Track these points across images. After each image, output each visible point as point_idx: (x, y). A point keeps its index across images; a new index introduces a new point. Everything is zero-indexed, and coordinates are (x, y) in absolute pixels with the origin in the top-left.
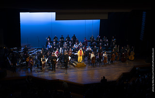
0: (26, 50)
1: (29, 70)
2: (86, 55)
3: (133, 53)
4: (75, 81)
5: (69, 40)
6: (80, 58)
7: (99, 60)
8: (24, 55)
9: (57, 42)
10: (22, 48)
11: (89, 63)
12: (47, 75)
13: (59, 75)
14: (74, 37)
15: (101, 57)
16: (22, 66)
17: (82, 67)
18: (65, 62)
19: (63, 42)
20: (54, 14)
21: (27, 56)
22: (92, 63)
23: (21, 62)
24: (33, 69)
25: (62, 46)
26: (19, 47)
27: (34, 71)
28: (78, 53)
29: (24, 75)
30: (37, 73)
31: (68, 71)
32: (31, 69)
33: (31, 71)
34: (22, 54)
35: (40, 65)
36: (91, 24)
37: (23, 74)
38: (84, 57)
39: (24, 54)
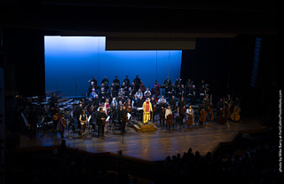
0: (53, 101)
1: (59, 136)
2: (158, 111)
3: (237, 109)
4: (138, 156)
5: (128, 85)
7: (179, 120)
8: (50, 110)
9: (106, 88)
10: (47, 98)
11: (162, 125)
12: (89, 144)
13: (110, 145)
14: (138, 80)
15: (183, 114)
16: (46, 128)
17: (150, 131)
19: (117, 88)
20: (103, 39)
21: (55, 111)
22: (168, 125)
23: (45, 121)
24: (66, 134)
25: (116, 95)
26: (42, 95)
27: (68, 137)
28: (144, 108)
29: (50, 143)
30: (73, 141)
31: (125, 138)
32: (62, 133)
33: (63, 137)
34: (46, 108)
35: (77, 127)
36: (166, 58)
37: (47, 141)
39: (51, 107)
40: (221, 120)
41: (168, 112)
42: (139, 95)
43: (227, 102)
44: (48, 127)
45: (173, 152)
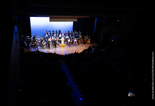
4: (60, 54)
6: (63, 42)
9: (50, 33)
12: (46, 51)
14: (60, 31)
18: (55, 44)
19: (53, 34)
21: (35, 41)
23: (32, 44)
27: (39, 49)
29: (34, 51)
31: (56, 48)
32: (37, 47)
33: (37, 49)
37: (33, 50)
38: (64, 41)
41: (69, 41)
42: (60, 36)
43: (86, 37)
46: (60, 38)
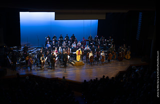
0: (26, 49)
1: (29, 69)
4: (74, 79)
5: (68, 39)
7: (97, 59)
8: (24, 54)
10: (22, 47)
11: (87, 62)
12: (46, 73)
13: (58, 73)
15: (99, 56)
16: (22, 64)
17: (80, 65)
18: (64, 61)
20: (53, 14)
23: (21, 60)
24: (33, 68)
25: (61, 45)
26: (19, 46)
27: (34, 69)
28: (77, 52)
29: (24, 73)
30: (37, 72)
31: (67, 69)
34: (22, 53)
35: (39, 64)
36: (89, 24)
37: (22, 72)
39: (24, 52)
40: (120, 59)
41: (91, 55)
42: (74, 45)
43: (123, 49)
44: (23, 64)
45: (94, 77)
46: (74, 50)
